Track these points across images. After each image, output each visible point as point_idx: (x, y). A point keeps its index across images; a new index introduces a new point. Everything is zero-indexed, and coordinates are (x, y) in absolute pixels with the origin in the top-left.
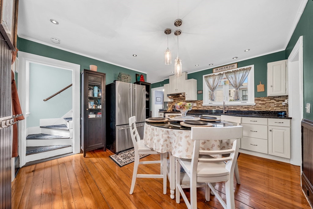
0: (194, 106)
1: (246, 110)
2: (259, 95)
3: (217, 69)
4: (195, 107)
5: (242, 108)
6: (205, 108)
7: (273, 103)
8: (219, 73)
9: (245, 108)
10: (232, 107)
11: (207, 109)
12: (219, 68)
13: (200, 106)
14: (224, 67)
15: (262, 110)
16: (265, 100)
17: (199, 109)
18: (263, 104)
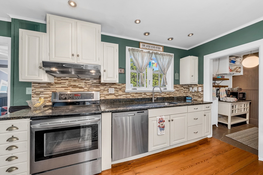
0: (110, 93)
1: (168, 96)
2: (176, 82)
3: (144, 46)
4: (111, 94)
5: (166, 94)
6: (129, 97)
7: (182, 90)
8: (148, 51)
9: (168, 94)
10: (158, 94)
11: (131, 97)
12: (146, 45)
13: (120, 93)
14: (151, 45)
15: (177, 96)
16: (179, 87)
17: (119, 97)
18: (177, 91)
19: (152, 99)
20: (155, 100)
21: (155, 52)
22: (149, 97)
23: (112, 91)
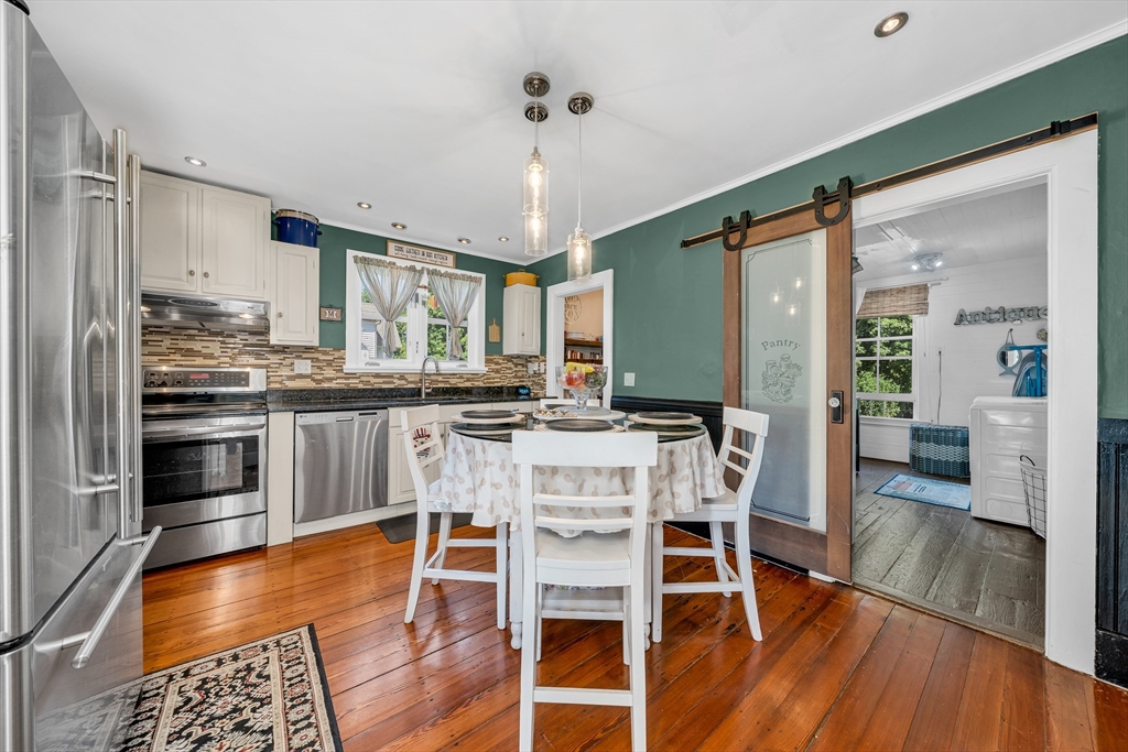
0: (297, 372)
1: (468, 384)
2: (493, 348)
3: (401, 249)
4: (301, 376)
5: (462, 380)
6: (355, 383)
7: (510, 369)
8: (409, 263)
9: (468, 380)
10: (440, 379)
11: (361, 386)
12: (405, 247)
13: (329, 373)
14: (421, 250)
15: (496, 385)
16: (501, 361)
17: (326, 385)
18: (497, 371)
19: (420, 389)
20: (427, 394)
21: (431, 267)
22: (413, 386)
23: (303, 366)
